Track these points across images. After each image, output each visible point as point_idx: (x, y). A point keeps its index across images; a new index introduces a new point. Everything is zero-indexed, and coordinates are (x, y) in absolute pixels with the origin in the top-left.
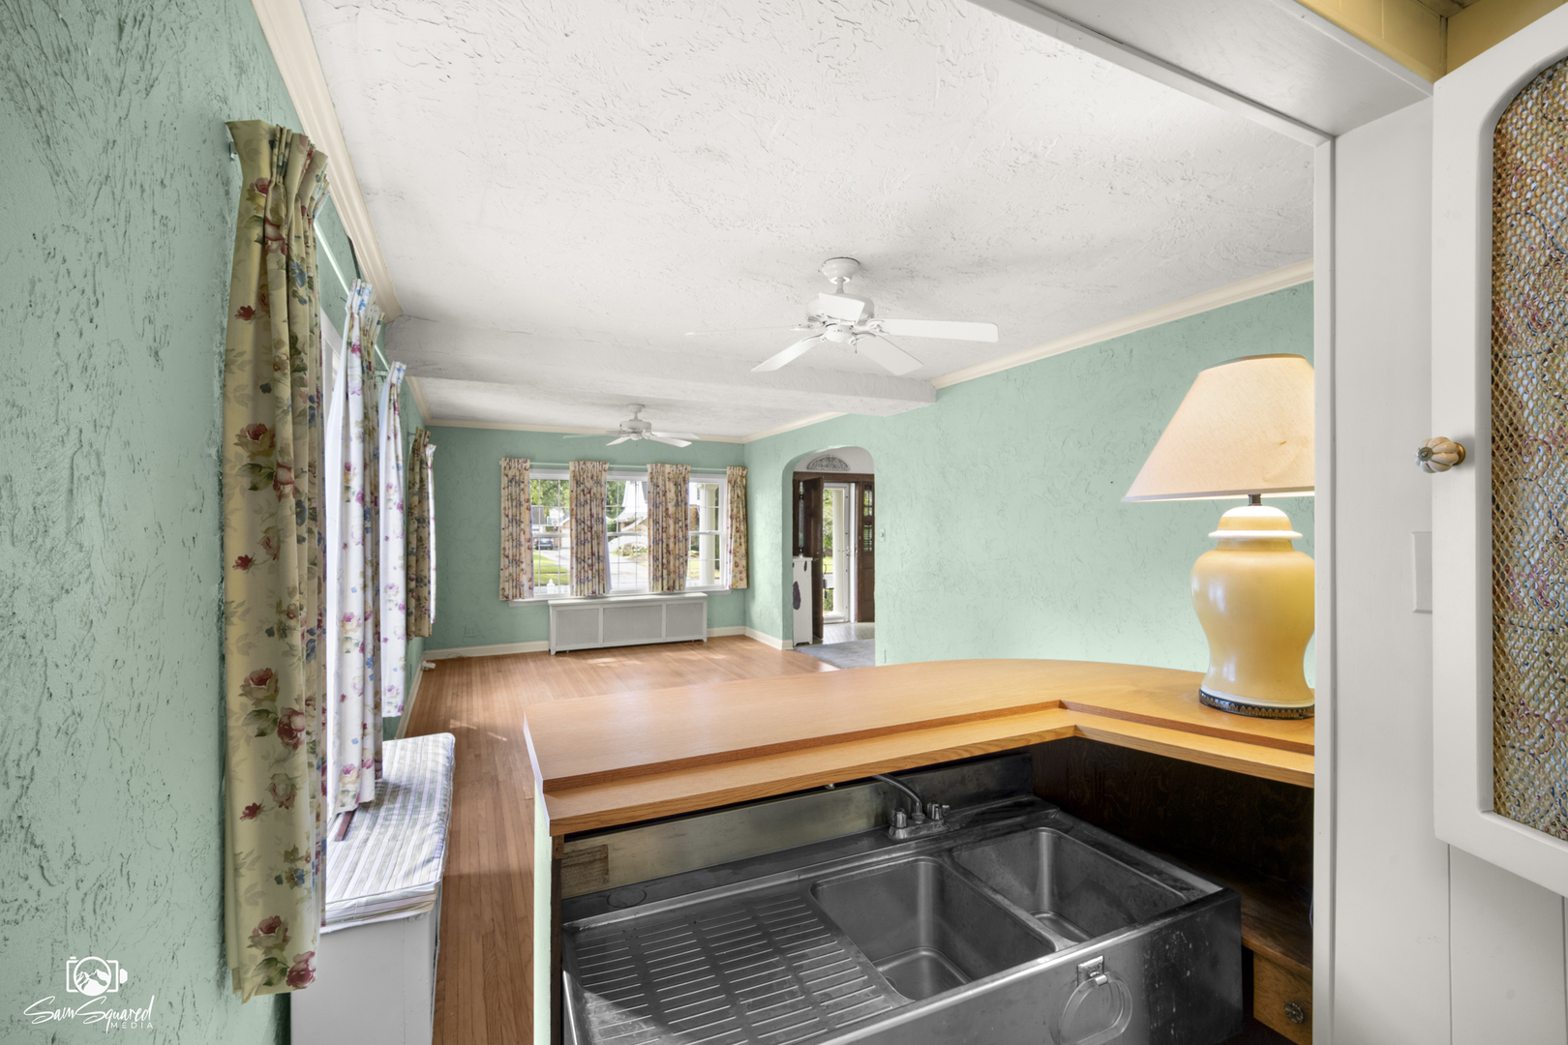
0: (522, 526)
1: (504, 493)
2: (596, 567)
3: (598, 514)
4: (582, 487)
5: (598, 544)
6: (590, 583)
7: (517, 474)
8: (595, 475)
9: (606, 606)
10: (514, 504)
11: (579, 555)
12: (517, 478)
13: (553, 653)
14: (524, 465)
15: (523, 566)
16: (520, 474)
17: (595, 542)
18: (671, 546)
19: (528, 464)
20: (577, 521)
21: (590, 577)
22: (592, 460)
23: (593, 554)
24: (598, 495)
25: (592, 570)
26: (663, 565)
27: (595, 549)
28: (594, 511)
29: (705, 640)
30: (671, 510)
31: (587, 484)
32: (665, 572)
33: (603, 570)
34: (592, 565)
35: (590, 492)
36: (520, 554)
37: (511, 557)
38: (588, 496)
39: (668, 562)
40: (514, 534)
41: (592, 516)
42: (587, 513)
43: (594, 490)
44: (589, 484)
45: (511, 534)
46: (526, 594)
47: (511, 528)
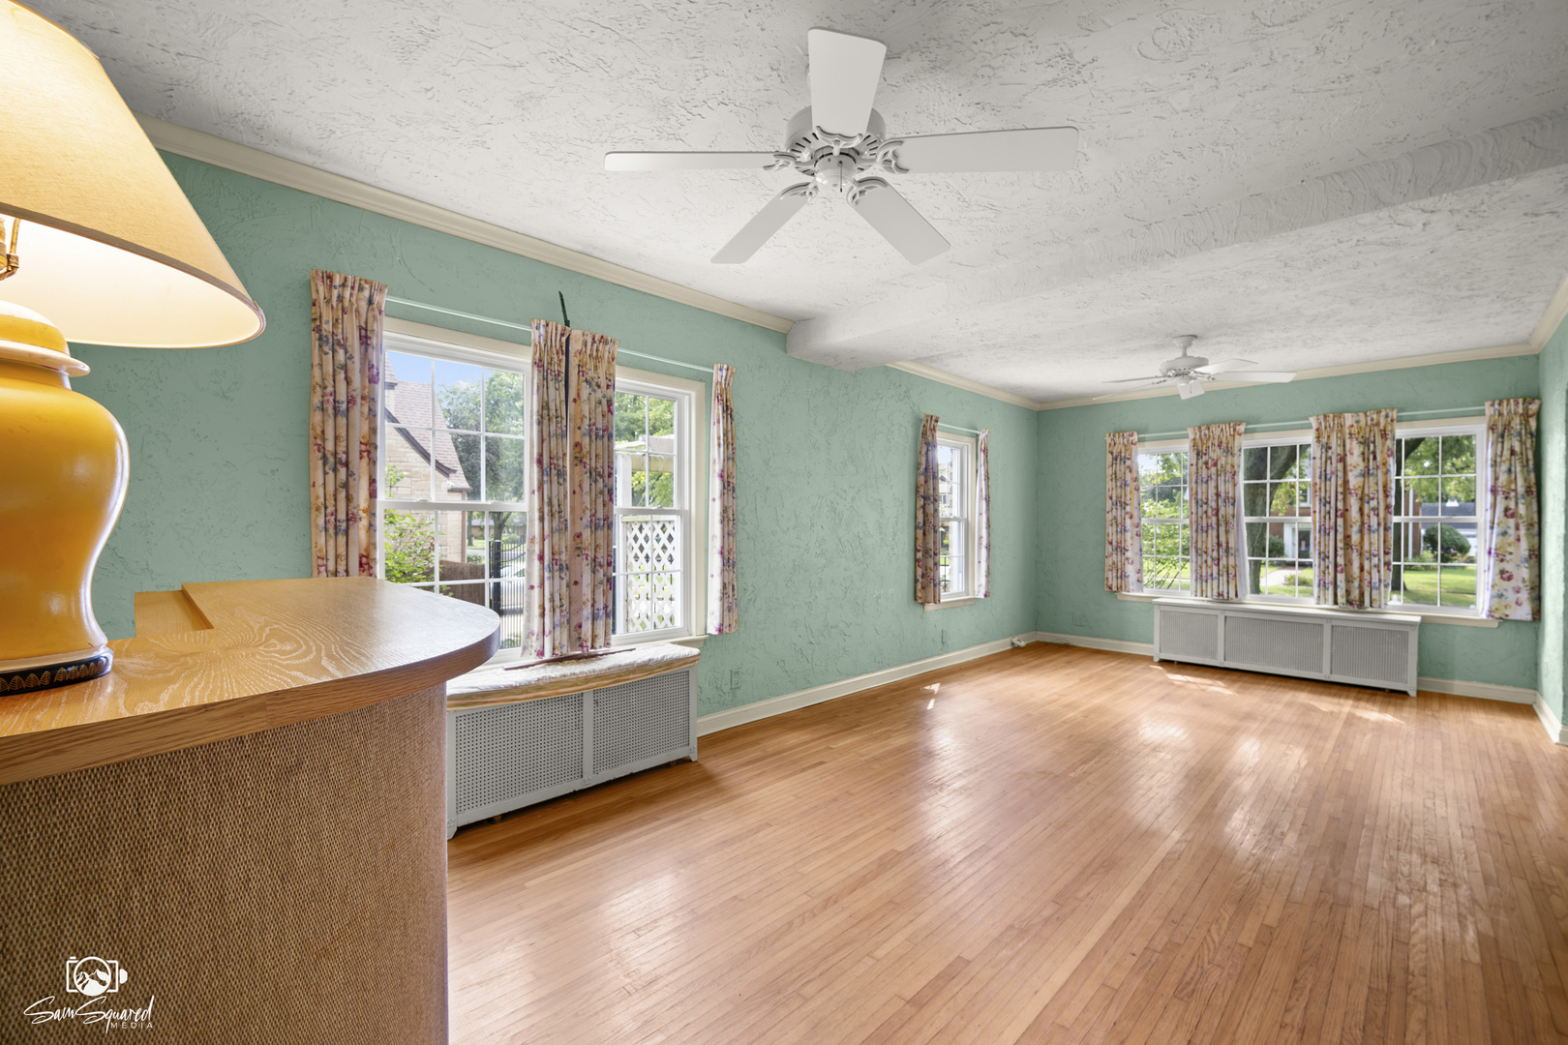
0: (1128, 509)
1: (1109, 471)
2: (1223, 561)
3: (1226, 493)
4: (1205, 458)
5: (1227, 532)
6: (1215, 583)
7: (1123, 450)
8: (1224, 440)
9: (1228, 614)
10: (1119, 484)
11: (1199, 546)
12: (1123, 455)
13: (1156, 660)
14: (1131, 439)
15: (1128, 554)
16: (1126, 450)
17: (1222, 529)
18: (1355, 538)
19: (1135, 437)
20: (1197, 502)
21: (1215, 575)
22: (1218, 423)
23: (1219, 544)
24: (1229, 468)
25: (1218, 565)
26: (1336, 565)
27: (1223, 539)
28: (1222, 489)
29: (1413, 693)
30: (1354, 481)
31: (1211, 454)
32: (1341, 577)
33: (1235, 567)
34: (1219, 560)
35: (1215, 464)
36: (1125, 541)
37: (1114, 543)
38: (1213, 470)
39: (1348, 562)
40: (1119, 518)
41: (1218, 495)
42: (1212, 491)
43: (1222, 461)
44: (1215, 453)
45: (1115, 518)
46: (1131, 587)
47: (1114, 510)
